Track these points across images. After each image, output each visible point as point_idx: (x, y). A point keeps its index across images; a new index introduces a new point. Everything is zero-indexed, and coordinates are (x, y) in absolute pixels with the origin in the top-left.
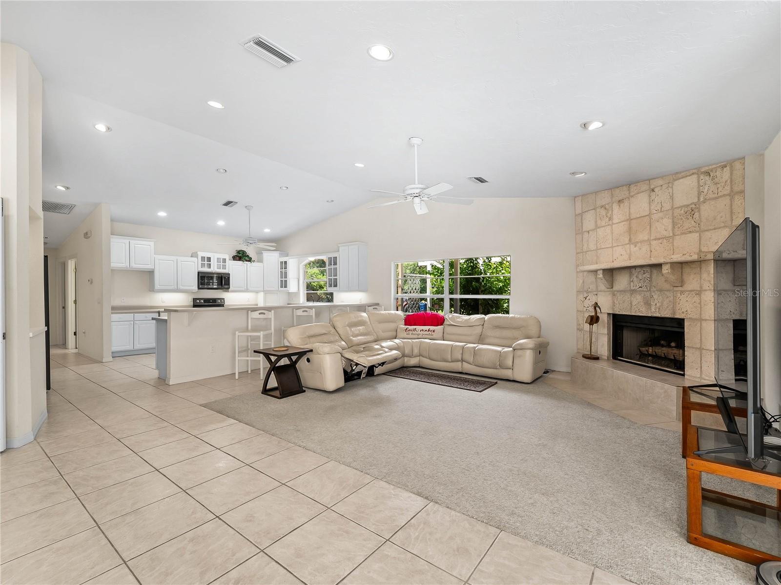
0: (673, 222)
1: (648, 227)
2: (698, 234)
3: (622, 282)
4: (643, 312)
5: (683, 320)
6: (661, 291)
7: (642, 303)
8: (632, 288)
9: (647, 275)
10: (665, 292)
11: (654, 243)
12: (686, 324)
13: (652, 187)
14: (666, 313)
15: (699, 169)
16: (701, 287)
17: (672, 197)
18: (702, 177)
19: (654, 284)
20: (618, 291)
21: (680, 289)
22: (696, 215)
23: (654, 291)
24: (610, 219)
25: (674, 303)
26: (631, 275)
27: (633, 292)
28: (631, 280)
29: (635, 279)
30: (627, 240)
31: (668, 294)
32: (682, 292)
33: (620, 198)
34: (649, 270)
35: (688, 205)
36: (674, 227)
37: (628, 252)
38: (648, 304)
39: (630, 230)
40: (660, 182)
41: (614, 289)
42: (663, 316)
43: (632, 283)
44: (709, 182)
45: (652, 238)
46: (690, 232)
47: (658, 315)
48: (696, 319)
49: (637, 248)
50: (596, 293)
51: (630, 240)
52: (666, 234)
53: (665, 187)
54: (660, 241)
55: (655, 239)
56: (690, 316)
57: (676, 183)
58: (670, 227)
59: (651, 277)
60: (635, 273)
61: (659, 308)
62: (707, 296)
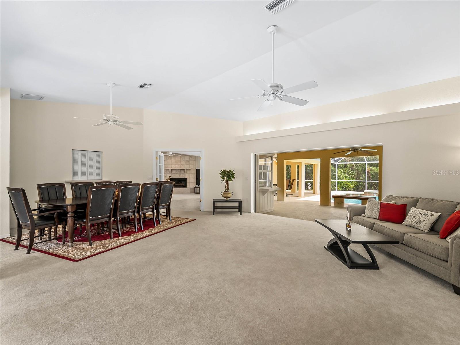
1: (180, 162)
3: (174, 172)
5: (186, 178)
6: (182, 174)
7: (178, 176)
12: (187, 179)
15: (190, 155)
17: (185, 158)
18: (190, 157)
22: (189, 162)
25: (185, 176)
26: (176, 170)
27: (177, 174)
30: (175, 164)
32: (186, 174)
38: (180, 176)
39: (176, 162)
40: (182, 155)
43: (176, 172)
45: (181, 164)
46: (188, 165)
48: (189, 178)
49: (178, 166)
52: (183, 164)
57: (185, 156)
59: (180, 171)
60: (177, 170)
61: (182, 176)
62: (191, 174)
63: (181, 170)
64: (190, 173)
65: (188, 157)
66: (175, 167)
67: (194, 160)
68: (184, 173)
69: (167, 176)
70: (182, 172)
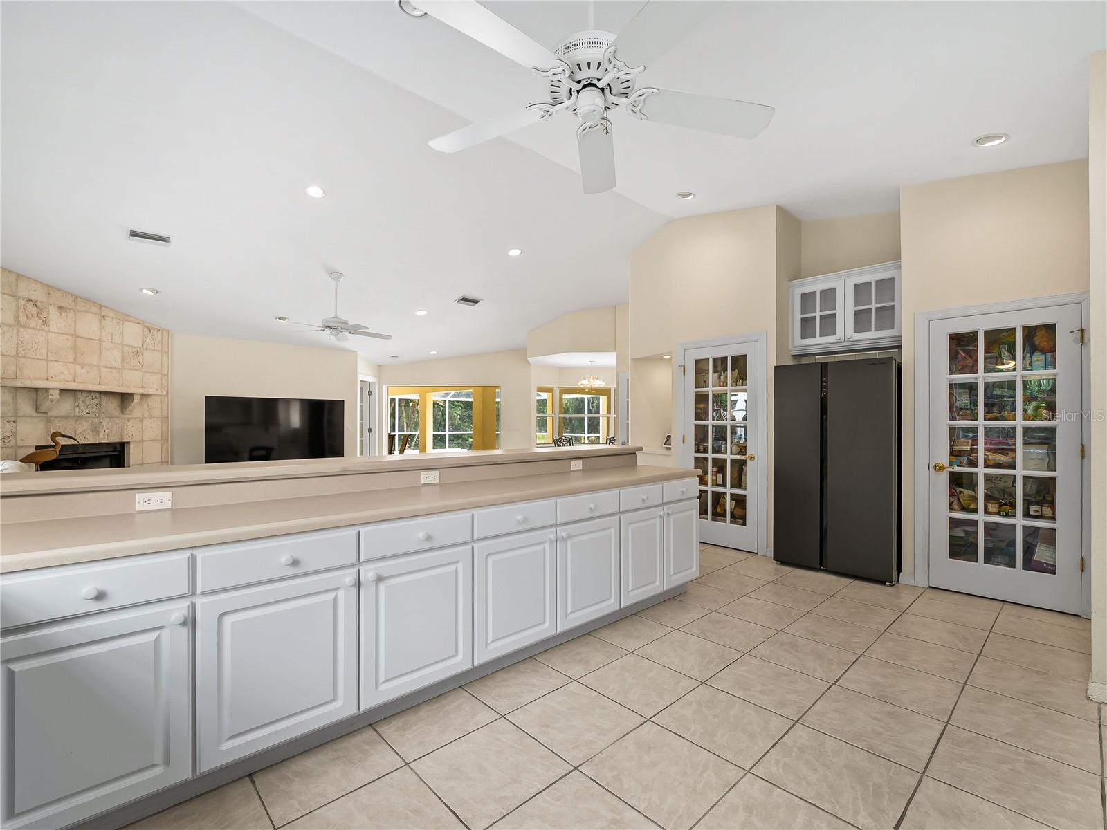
0: (122, 356)
1: (98, 353)
2: (141, 373)
4: (90, 439)
5: (129, 443)
6: (110, 417)
7: (89, 431)
8: (77, 414)
9: (96, 401)
10: (115, 419)
11: (104, 370)
12: (130, 446)
13: (103, 314)
14: (115, 439)
15: (144, 322)
16: (143, 415)
17: (122, 334)
18: (145, 329)
19: (104, 410)
20: (56, 417)
21: (128, 416)
22: (140, 357)
23: (103, 418)
24: (45, 323)
25: (121, 429)
26: (76, 399)
27: (78, 418)
28: (77, 405)
29: (81, 404)
30: (71, 359)
31: (117, 421)
32: (129, 419)
33: (62, 305)
34: (98, 397)
35: (135, 347)
36: (123, 361)
37: (73, 372)
38: (95, 431)
39: (75, 348)
40: (112, 314)
41: (50, 414)
42: (111, 441)
43: (77, 409)
44: (149, 336)
45: (102, 365)
46: (136, 369)
47: (106, 441)
48: (139, 441)
49: (83, 371)
50: (13, 419)
51: (75, 359)
52: (115, 365)
53: (116, 321)
54: (111, 370)
55: (106, 367)
56: (135, 439)
57: (126, 322)
58: (119, 360)
59: (100, 404)
60: (81, 397)
61: (107, 435)
62: (147, 423)
63: (104, 398)
64: (146, 415)
65: (138, 328)
66: (70, 378)
67: (162, 352)
68: (117, 412)
69: (14, 434)
70: (112, 406)
